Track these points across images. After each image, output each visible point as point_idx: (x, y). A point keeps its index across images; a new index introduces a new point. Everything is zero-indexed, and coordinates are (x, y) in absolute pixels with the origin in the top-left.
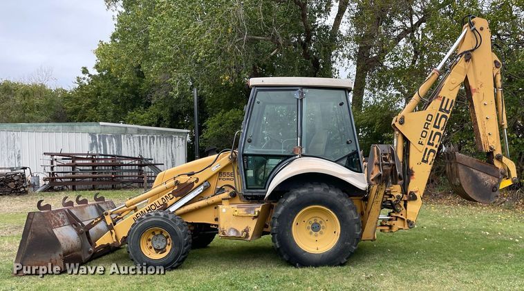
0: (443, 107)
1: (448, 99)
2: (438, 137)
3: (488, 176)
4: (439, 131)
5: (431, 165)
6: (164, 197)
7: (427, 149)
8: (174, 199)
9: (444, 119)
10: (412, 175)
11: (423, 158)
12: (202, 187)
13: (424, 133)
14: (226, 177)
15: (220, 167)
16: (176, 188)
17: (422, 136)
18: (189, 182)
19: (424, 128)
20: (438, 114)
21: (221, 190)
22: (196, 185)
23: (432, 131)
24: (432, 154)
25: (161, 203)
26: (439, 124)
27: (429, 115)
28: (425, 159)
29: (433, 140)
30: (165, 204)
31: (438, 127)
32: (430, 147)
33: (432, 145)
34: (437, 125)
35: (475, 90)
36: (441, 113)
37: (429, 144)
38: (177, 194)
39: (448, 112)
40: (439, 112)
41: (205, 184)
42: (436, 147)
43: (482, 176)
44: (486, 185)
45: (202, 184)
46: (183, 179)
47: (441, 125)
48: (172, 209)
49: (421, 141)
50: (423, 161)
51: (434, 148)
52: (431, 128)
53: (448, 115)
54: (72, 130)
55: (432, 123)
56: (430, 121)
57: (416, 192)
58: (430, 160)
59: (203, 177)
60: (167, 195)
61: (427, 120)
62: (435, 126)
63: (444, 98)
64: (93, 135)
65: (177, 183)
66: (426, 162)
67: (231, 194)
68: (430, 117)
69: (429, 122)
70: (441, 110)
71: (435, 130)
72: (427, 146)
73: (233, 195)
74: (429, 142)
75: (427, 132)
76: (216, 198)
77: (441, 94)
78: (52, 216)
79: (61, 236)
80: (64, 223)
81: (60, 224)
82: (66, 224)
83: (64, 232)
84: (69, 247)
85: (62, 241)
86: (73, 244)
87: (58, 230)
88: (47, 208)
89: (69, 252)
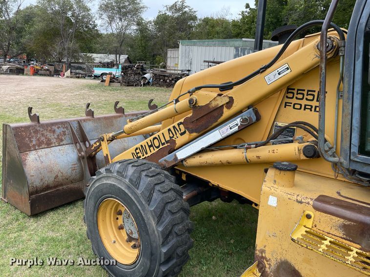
6: (171, 127)
8: (186, 137)
12: (238, 121)
14: (304, 102)
15: (288, 75)
16: (190, 115)
18: (214, 104)
21: (285, 134)
22: (227, 113)
25: (168, 139)
30: (172, 141)
38: (190, 126)
41: (245, 115)
45: (240, 112)
46: (205, 98)
48: (181, 154)
54: (224, 45)
59: (242, 96)
60: (176, 124)
64: (237, 49)
65: (193, 105)
67: (306, 151)
73: (313, 154)
76: (266, 152)
78: (36, 132)
79: (39, 164)
80: (60, 142)
81: (49, 145)
82: (64, 142)
83: (51, 156)
84: (49, 179)
85: (32, 173)
86: (60, 175)
87: (42, 152)
88: (35, 118)
89: (48, 187)
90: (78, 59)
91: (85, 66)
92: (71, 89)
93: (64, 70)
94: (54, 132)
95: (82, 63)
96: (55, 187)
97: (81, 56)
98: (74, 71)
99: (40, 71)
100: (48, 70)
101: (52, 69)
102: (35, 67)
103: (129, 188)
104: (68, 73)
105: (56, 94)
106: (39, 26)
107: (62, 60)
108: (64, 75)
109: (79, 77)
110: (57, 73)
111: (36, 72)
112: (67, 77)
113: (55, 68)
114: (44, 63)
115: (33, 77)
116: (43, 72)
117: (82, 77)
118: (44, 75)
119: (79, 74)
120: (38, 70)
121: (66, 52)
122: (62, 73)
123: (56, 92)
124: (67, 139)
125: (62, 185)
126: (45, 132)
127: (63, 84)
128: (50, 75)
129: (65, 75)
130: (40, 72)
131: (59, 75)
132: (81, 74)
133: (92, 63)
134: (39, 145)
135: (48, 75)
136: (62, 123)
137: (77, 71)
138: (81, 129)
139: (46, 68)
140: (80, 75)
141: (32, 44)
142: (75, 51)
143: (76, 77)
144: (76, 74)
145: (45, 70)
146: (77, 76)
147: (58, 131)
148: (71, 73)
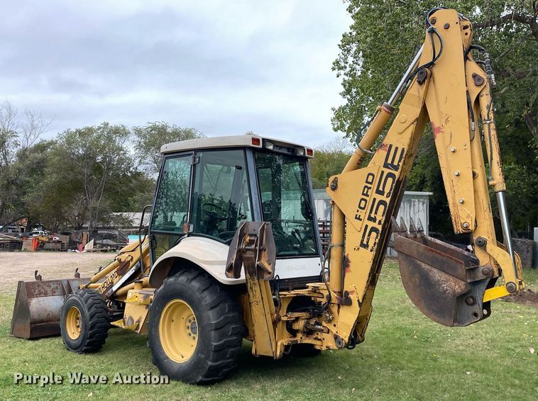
0: (389, 162)
1: (397, 148)
2: (382, 208)
3: (447, 276)
4: (383, 198)
5: (374, 253)
7: (367, 226)
8: (117, 278)
9: (390, 180)
10: (348, 266)
11: (362, 241)
12: (134, 268)
13: (363, 202)
16: (119, 267)
17: (360, 207)
18: (127, 260)
19: (363, 194)
20: (383, 172)
22: (131, 264)
23: (375, 199)
24: (374, 234)
25: (110, 281)
26: (384, 188)
27: (370, 174)
28: (365, 242)
29: (376, 213)
31: (382, 193)
32: (371, 224)
33: (374, 220)
34: (381, 189)
35: (439, 128)
36: (387, 171)
37: (370, 219)
38: (119, 273)
39: (396, 168)
40: (385, 170)
42: (380, 223)
43: (437, 275)
44: (445, 292)
45: (136, 263)
46: (124, 258)
47: (387, 190)
48: (114, 289)
49: (359, 214)
50: (362, 245)
51: (376, 225)
52: (373, 194)
53: (397, 174)
55: (374, 187)
56: (371, 183)
57: (352, 292)
58: (371, 244)
60: (114, 273)
61: (367, 182)
62: (378, 192)
63: (391, 146)
65: (120, 262)
66: (366, 246)
68: (371, 177)
69: (369, 185)
70: (386, 165)
71: (379, 198)
72: (367, 222)
74: (369, 216)
75: (366, 201)
77: (387, 141)
78: (39, 286)
79: (38, 306)
80: (53, 293)
81: (46, 294)
82: (56, 294)
83: (46, 302)
84: (44, 316)
85: (34, 310)
86: (50, 314)
87: (40, 299)
88: (39, 278)
89: (42, 321)
90: (108, 222)
91: (117, 233)
92: (86, 268)
93: (84, 241)
94: (50, 286)
95: (113, 228)
96: (47, 321)
97: (113, 219)
98: (100, 242)
99: (46, 244)
100: (59, 242)
101: (65, 239)
102: (40, 238)
103: (79, 298)
104: (90, 245)
105: (64, 274)
106: (52, 178)
107: (83, 226)
108: (84, 248)
109: (105, 251)
110: (74, 246)
111: (41, 247)
112: (88, 251)
113: (70, 238)
114: (54, 231)
115: (35, 254)
116: (51, 245)
117: (110, 250)
118: (53, 250)
119: (108, 245)
120: (44, 243)
121: (88, 214)
122: (81, 246)
123: (65, 272)
124: (59, 291)
125: (51, 321)
126: (44, 286)
127: (77, 261)
128: (62, 248)
129: (86, 248)
130: (47, 246)
131: (76, 248)
132: (111, 246)
133: (128, 228)
134: (40, 294)
135: (59, 250)
136: (56, 281)
137: (105, 241)
138: (69, 285)
139: (57, 238)
140: (109, 247)
141: (38, 204)
142: (103, 211)
143: (102, 251)
144: (103, 245)
145: (54, 242)
146: (104, 248)
147: (53, 286)
148: (95, 244)
